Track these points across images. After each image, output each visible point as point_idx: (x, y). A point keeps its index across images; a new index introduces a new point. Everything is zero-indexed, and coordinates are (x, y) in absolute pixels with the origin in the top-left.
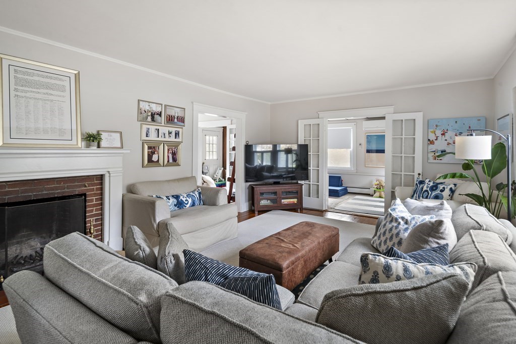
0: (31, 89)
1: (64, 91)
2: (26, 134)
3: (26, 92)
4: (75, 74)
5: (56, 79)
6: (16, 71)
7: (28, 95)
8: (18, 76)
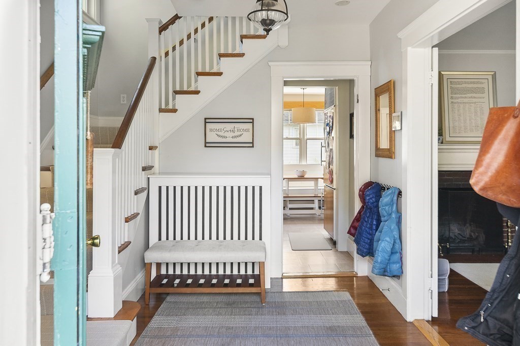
0: (461, 96)
1: (483, 93)
2: (459, 133)
3: (458, 98)
4: (492, 75)
5: (478, 83)
6: (451, 82)
7: (459, 100)
8: (453, 86)
